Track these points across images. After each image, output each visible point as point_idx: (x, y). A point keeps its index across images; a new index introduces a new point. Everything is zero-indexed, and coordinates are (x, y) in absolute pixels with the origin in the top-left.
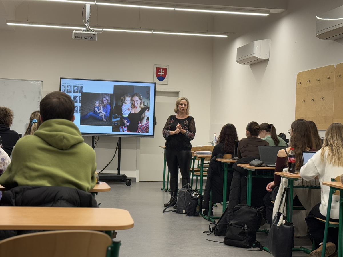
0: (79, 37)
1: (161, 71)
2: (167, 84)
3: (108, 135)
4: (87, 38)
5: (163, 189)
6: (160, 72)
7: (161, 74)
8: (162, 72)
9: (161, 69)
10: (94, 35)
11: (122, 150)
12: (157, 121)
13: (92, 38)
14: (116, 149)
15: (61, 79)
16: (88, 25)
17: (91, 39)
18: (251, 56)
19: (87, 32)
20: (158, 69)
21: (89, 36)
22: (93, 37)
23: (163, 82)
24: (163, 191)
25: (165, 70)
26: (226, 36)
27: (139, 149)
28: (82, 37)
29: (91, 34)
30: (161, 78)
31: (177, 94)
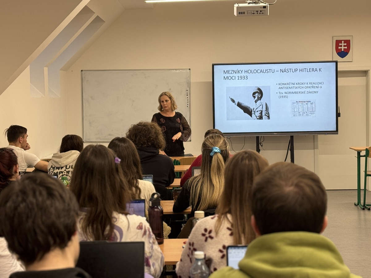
0: (244, 13)
1: (343, 44)
2: (351, 61)
3: (276, 134)
4: (255, 12)
5: (358, 204)
6: (341, 46)
7: (343, 48)
8: (344, 46)
9: (343, 42)
10: (265, 7)
11: (295, 152)
12: (341, 111)
13: (262, 12)
14: (287, 151)
15: (213, 65)
17: (260, 13)
19: (254, 5)
20: (338, 42)
21: (257, 10)
22: (263, 10)
23: (345, 59)
24: (358, 208)
25: (348, 42)
27: (317, 148)
28: (249, 12)
29: (260, 7)
30: (343, 54)
31: (365, 73)
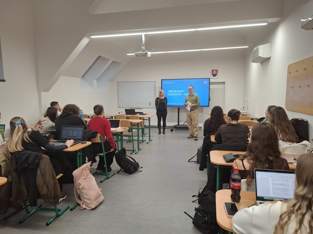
1: (215, 71)
2: (218, 78)
4: (143, 56)
6: (214, 72)
7: (215, 73)
8: (215, 72)
12: (211, 98)
13: (145, 55)
15: (162, 80)
16: (144, 48)
18: (258, 56)
19: (143, 52)
20: (213, 71)
23: (215, 77)
25: (217, 71)
26: (247, 47)
27: (203, 112)
28: (140, 55)
30: (214, 75)
31: (224, 83)
